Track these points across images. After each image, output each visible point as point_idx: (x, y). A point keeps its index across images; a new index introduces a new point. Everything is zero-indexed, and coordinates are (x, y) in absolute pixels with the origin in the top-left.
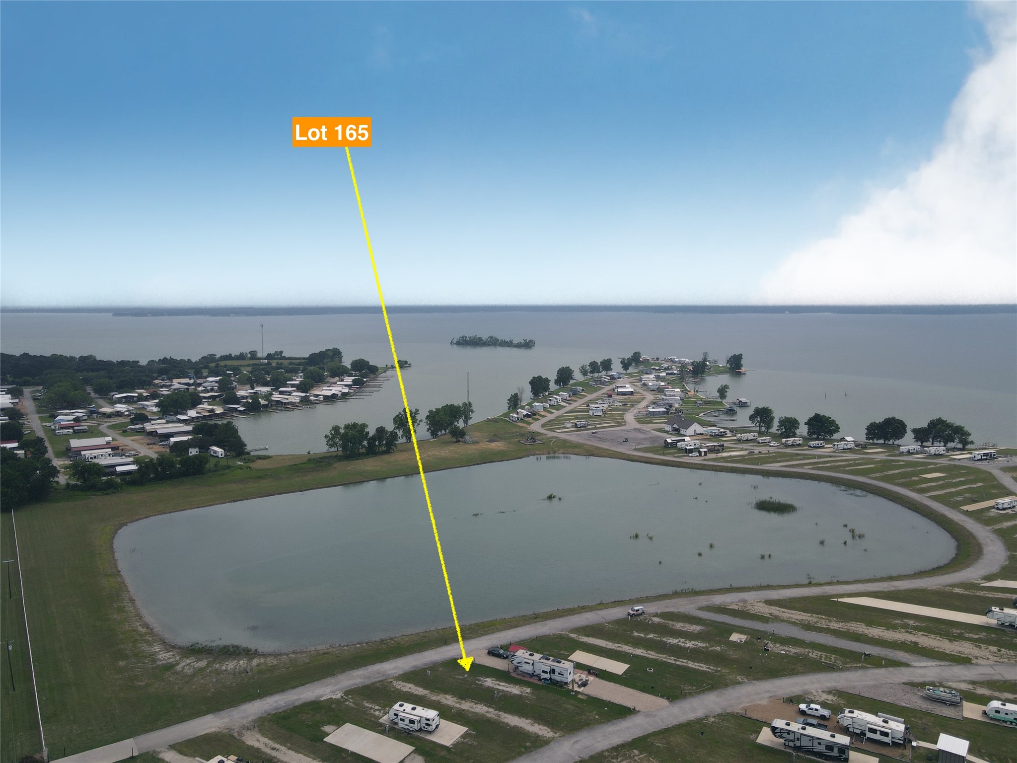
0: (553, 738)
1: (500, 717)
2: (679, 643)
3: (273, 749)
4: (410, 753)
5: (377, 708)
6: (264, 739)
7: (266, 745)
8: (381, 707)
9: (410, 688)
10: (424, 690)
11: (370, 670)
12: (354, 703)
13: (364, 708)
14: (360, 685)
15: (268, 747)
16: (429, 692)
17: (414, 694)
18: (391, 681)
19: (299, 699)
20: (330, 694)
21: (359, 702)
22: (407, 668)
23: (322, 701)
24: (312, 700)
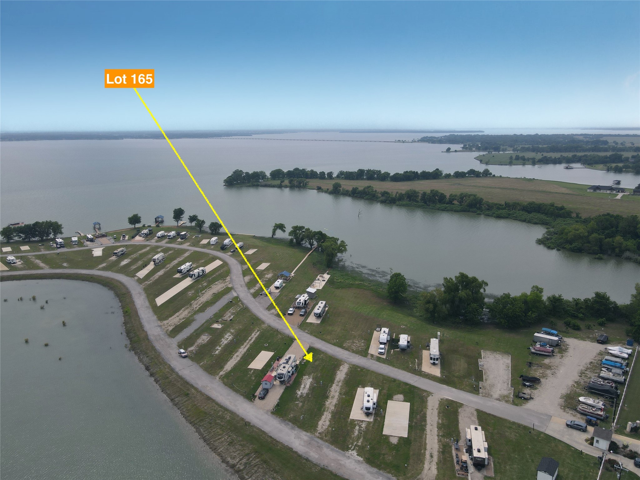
2: (228, 340)
3: (432, 456)
5: (357, 428)
6: (426, 466)
7: (431, 462)
8: (356, 426)
9: (324, 422)
10: (324, 414)
11: (307, 450)
12: (358, 441)
13: (361, 433)
14: (333, 447)
15: (431, 460)
16: (325, 412)
17: (331, 418)
18: (319, 433)
19: (369, 472)
20: (352, 458)
21: (356, 438)
22: (296, 432)
23: (364, 458)
24: (366, 464)
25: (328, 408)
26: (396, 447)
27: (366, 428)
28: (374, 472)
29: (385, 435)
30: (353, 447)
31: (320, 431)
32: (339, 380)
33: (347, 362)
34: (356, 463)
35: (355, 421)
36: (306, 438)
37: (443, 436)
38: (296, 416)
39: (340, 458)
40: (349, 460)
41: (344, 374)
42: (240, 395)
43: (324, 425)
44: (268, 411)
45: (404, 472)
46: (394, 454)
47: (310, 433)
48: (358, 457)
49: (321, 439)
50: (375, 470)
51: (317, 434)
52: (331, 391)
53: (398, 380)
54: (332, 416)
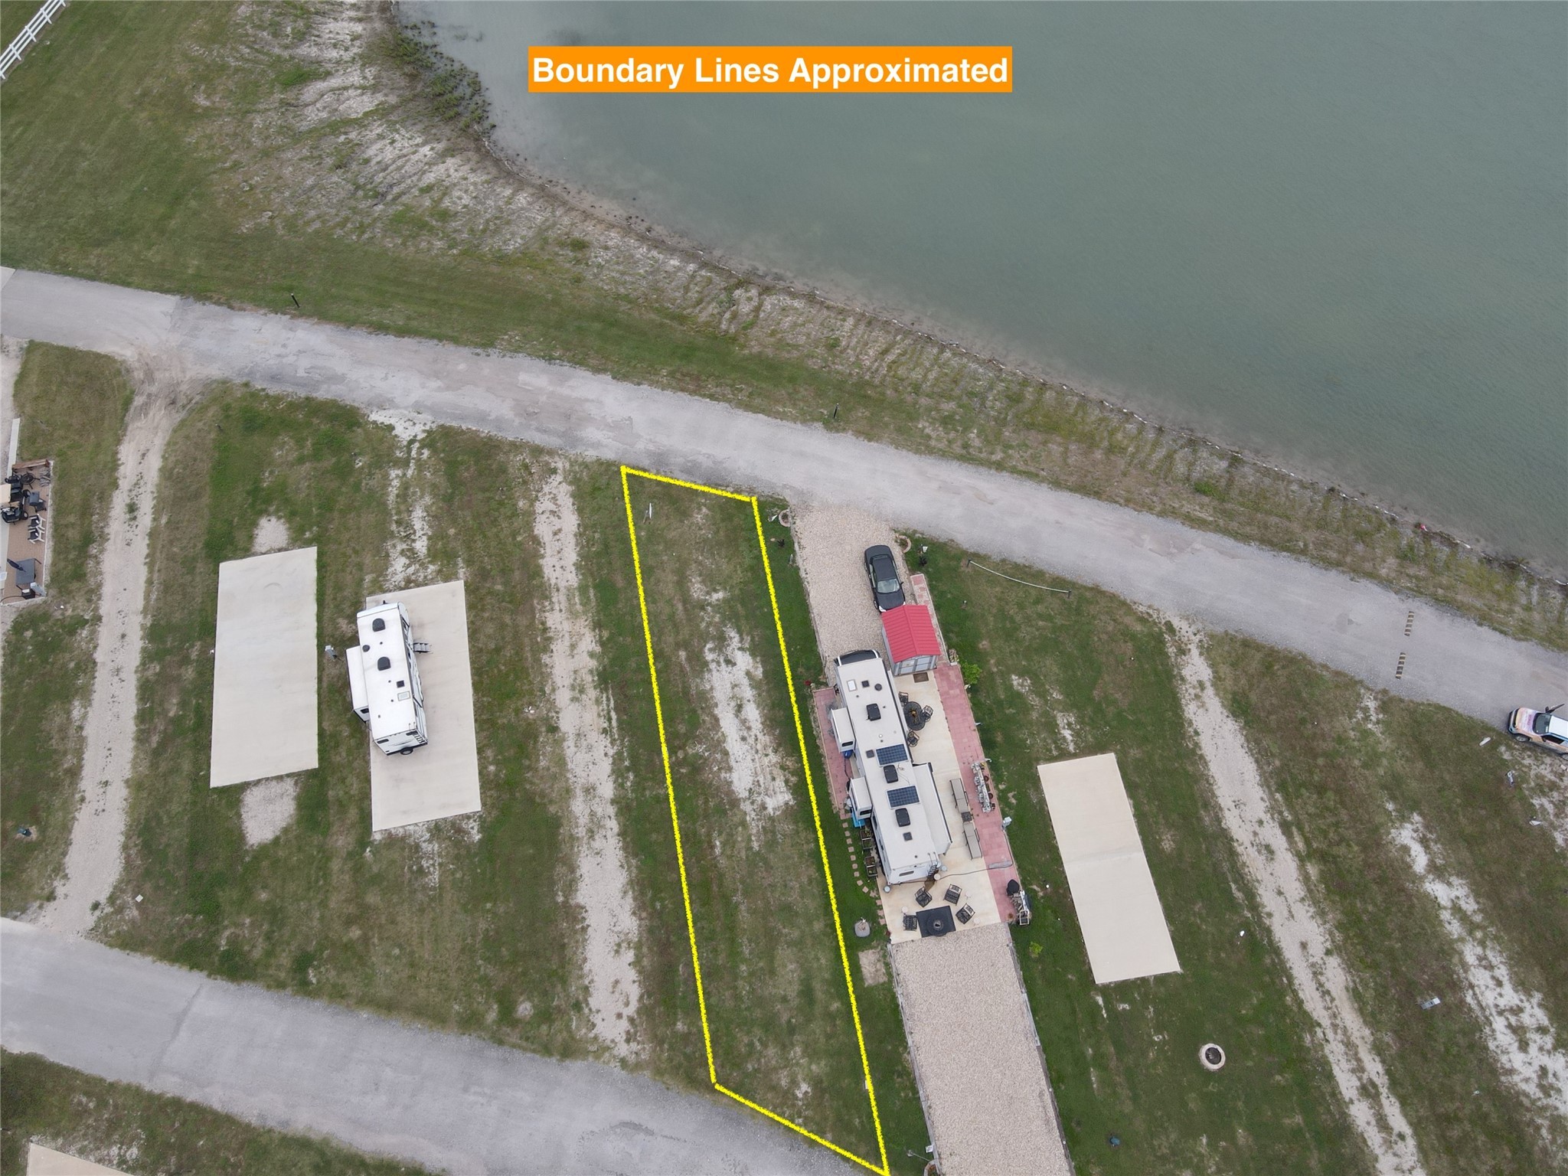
0: (604, 1049)
1: (591, 834)
2: (1499, 1024)
3: (132, 508)
4: (288, 775)
5: (421, 546)
6: (155, 463)
7: (136, 484)
8: (429, 550)
9: (560, 530)
10: (573, 568)
11: (565, 391)
12: (405, 486)
13: (399, 523)
14: (485, 430)
15: (134, 493)
16: (576, 585)
17: (541, 561)
18: (554, 471)
19: (340, 379)
20: (406, 412)
21: (414, 493)
22: (641, 446)
23: (368, 422)
24: (356, 405)
25: (573, 615)
26: (261, 503)
27: (387, 555)
28: (325, 386)
29: (308, 543)
30: (414, 453)
31: (555, 484)
32: (597, 843)
33: (616, 1068)
34: (389, 396)
35: (440, 572)
36: (591, 433)
37: (75, 625)
38: (682, 521)
39: (448, 397)
40: (413, 398)
42: (982, 552)
43: (553, 512)
44: (808, 508)
45: (227, 417)
46: (267, 474)
47: (588, 460)
48: (387, 422)
49: (537, 451)
50: (322, 394)
51: (560, 465)
52: (605, 731)
53: (281, 985)
54: (538, 572)
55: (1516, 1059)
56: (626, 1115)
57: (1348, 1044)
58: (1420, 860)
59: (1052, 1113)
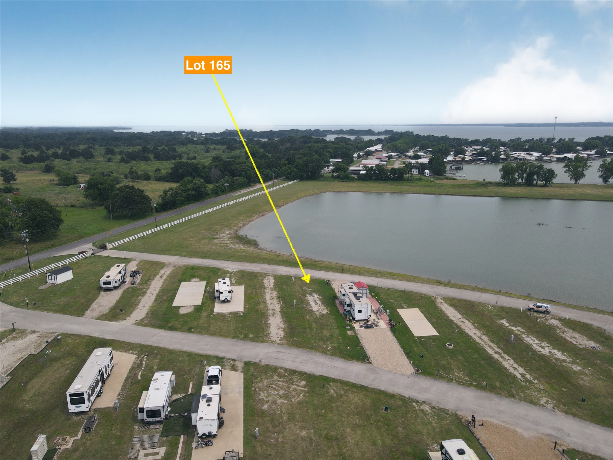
1: (273, 315)
2: (535, 345)
3: (161, 277)
4: (193, 306)
5: (234, 282)
6: (168, 272)
7: (163, 274)
9: (270, 282)
10: (272, 286)
11: (273, 268)
12: (231, 276)
14: (252, 271)
19: (217, 265)
22: (292, 273)
23: (223, 270)
24: (220, 268)
25: (272, 291)
26: (194, 277)
28: (213, 266)
29: (204, 281)
30: (233, 273)
31: (269, 277)
32: (275, 316)
33: (276, 345)
34: (229, 267)
35: (238, 284)
36: (279, 272)
37: (143, 288)
39: (243, 267)
40: (234, 268)
41: (272, 325)
42: (381, 287)
43: (268, 280)
44: (335, 281)
45: (188, 268)
46: (196, 274)
47: (278, 275)
48: (227, 270)
49: (265, 273)
51: (271, 275)
52: (279, 303)
54: (263, 286)
55: (542, 350)
56: (278, 350)
57: (490, 347)
58: (507, 325)
59: (403, 352)
